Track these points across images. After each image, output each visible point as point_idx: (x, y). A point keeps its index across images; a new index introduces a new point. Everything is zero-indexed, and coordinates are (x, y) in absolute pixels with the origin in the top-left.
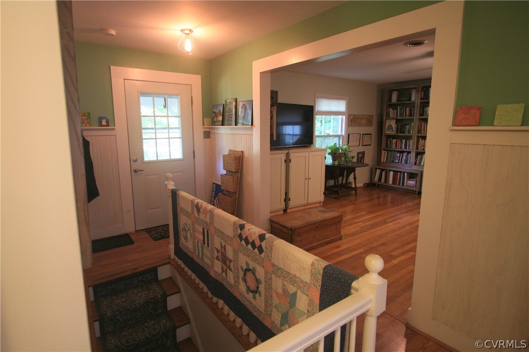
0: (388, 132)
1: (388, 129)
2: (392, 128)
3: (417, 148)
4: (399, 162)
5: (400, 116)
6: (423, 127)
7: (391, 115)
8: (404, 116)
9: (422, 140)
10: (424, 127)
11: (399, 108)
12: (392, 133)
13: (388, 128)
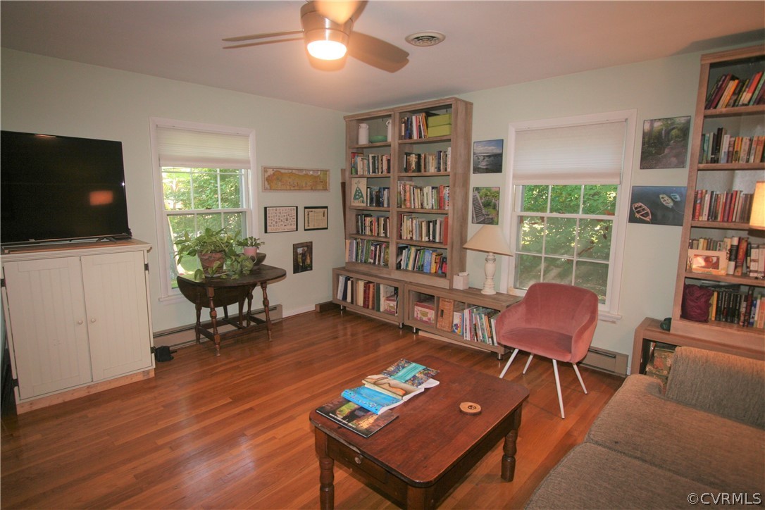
0: (356, 204)
1: (355, 198)
2: (362, 196)
3: (400, 237)
4: (374, 263)
5: (374, 172)
6: (408, 194)
7: (360, 172)
8: (380, 171)
9: (407, 219)
10: (410, 194)
11: (371, 156)
12: (362, 205)
13: (355, 195)
